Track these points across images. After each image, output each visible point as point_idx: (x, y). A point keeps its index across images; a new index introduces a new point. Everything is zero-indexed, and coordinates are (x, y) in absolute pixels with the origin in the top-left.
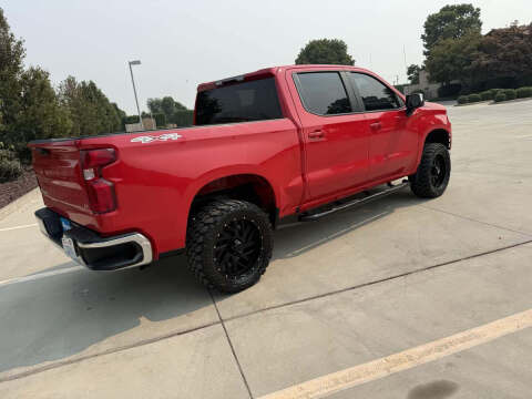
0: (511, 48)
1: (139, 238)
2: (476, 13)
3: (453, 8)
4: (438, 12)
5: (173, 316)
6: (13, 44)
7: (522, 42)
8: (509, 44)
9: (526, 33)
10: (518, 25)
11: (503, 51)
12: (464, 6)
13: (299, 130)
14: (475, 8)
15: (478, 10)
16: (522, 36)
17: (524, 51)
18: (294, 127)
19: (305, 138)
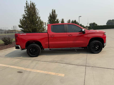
1: (19, 46)
18: (47, 34)
19: (49, 36)
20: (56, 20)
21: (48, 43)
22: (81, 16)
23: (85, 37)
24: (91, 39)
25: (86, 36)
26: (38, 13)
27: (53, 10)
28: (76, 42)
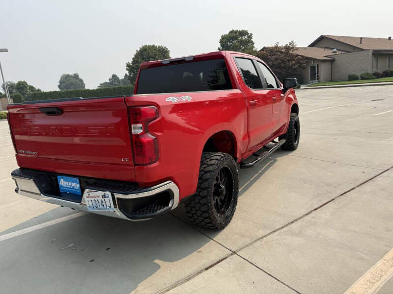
0: (276, 59)
1: (171, 186)
2: (250, 37)
3: (236, 32)
4: (227, 33)
7: (282, 56)
8: (275, 57)
9: (283, 50)
10: (279, 45)
11: (271, 61)
12: (243, 31)
14: (249, 33)
15: (251, 34)
16: (282, 53)
17: (284, 62)
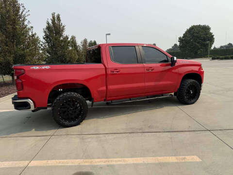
1: (30, 101)
5: (43, 130)
6: (61, 27)
13: (106, 68)
18: (104, 67)
19: (109, 72)
20: (61, 38)
21: (104, 88)
22: (109, 34)
23: (173, 73)
24: (184, 76)
25: (176, 71)
26: (26, 18)
27: (53, 15)
28: (161, 83)
